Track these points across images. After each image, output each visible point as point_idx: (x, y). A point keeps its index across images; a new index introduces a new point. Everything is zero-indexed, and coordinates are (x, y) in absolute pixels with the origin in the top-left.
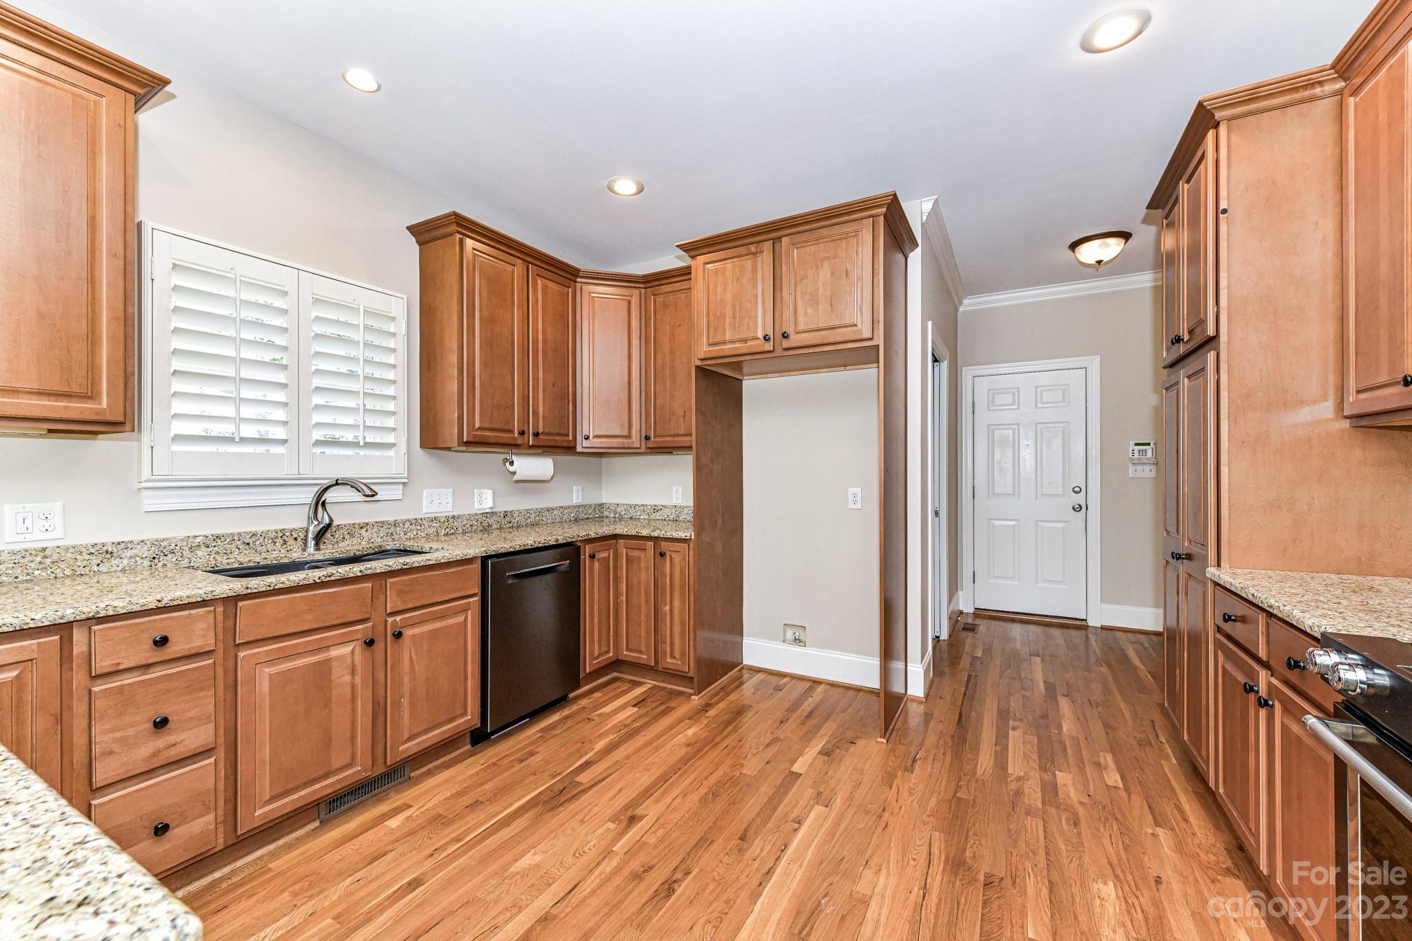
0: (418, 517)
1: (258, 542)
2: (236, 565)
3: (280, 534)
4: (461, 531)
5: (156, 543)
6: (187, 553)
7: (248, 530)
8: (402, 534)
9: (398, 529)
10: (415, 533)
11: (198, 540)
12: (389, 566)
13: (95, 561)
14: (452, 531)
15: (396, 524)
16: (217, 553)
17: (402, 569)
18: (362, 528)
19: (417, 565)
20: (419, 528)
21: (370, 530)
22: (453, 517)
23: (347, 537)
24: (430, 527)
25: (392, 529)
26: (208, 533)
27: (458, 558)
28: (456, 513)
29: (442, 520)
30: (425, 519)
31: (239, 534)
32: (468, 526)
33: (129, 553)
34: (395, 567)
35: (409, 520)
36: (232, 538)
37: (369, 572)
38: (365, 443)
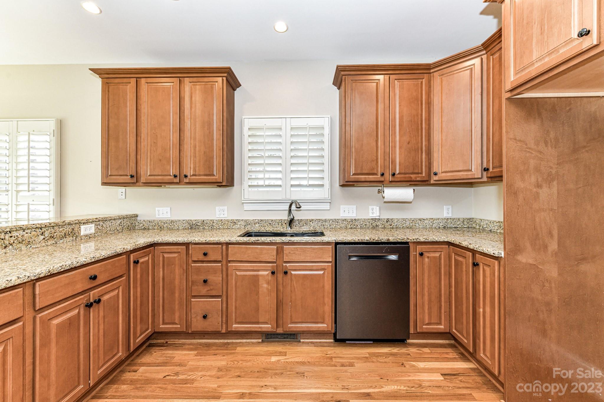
0: (337, 218)
1: (273, 224)
2: (265, 231)
3: (280, 221)
4: (359, 227)
5: (246, 221)
6: (253, 225)
7: (270, 219)
8: (329, 226)
9: (327, 223)
10: (335, 226)
11: (256, 221)
12: (283, 240)
13: (232, 225)
14: (355, 227)
15: (325, 221)
16: (261, 226)
17: (288, 242)
18: (311, 221)
19: (296, 241)
20: (337, 223)
21: (314, 222)
22: (355, 220)
23: (305, 225)
24: (342, 223)
25: (324, 223)
26: (259, 219)
27: (318, 241)
28: (356, 218)
29: (349, 221)
30: (340, 219)
31: (268, 220)
32: (364, 225)
33: (239, 223)
34: (285, 241)
35: (332, 220)
36: (266, 221)
37: (274, 241)
38: (309, 185)
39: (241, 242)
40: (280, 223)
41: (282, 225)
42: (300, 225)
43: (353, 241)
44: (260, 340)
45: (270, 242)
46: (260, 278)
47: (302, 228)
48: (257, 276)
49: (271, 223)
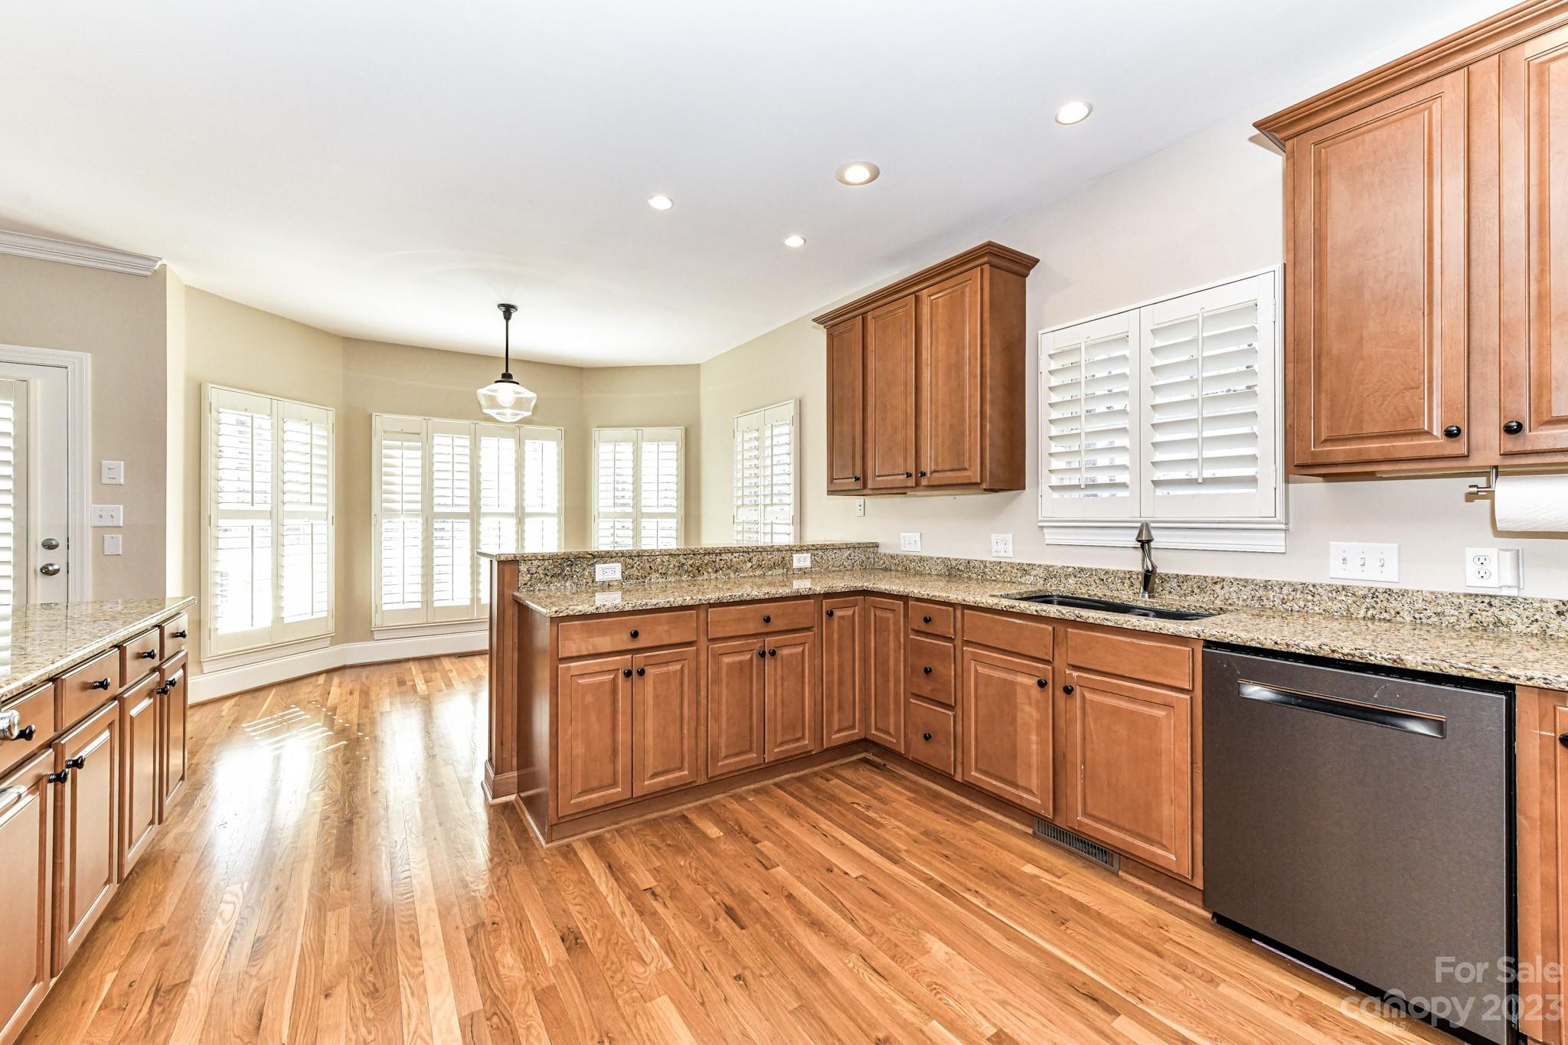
0: (1309, 580)
1: (1110, 580)
3: (1128, 576)
4: (1408, 619)
5: (1047, 568)
6: (1063, 579)
7: (1103, 568)
8: (1278, 601)
9: (1271, 594)
10: (1302, 604)
11: (1070, 570)
12: (1063, 614)
13: (1019, 575)
14: (1386, 615)
15: (1267, 586)
16: (1081, 583)
17: (1074, 621)
18: (1216, 583)
19: (1092, 621)
20: (1310, 598)
21: (1226, 587)
22: (1389, 592)
23: (1196, 591)
24: (1332, 599)
25: (1261, 592)
26: (1076, 566)
27: (1148, 629)
28: (1395, 587)
29: (1361, 593)
30: (1321, 586)
31: (1096, 570)
32: (1429, 613)
33: (1034, 573)
34: (1067, 616)
35: (1289, 583)
36: (1092, 572)
38: (1204, 479)
39: (982, 605)
40: (1127, 582)
41: (1132, 585)
42: (1182, 592)
43: (1254, 644)
44: (1030, 831)
45: (1035, 613)
46: (1019, 689)
47: (1188, 598)
48: (1013, 683)
49: (1104, 577)
